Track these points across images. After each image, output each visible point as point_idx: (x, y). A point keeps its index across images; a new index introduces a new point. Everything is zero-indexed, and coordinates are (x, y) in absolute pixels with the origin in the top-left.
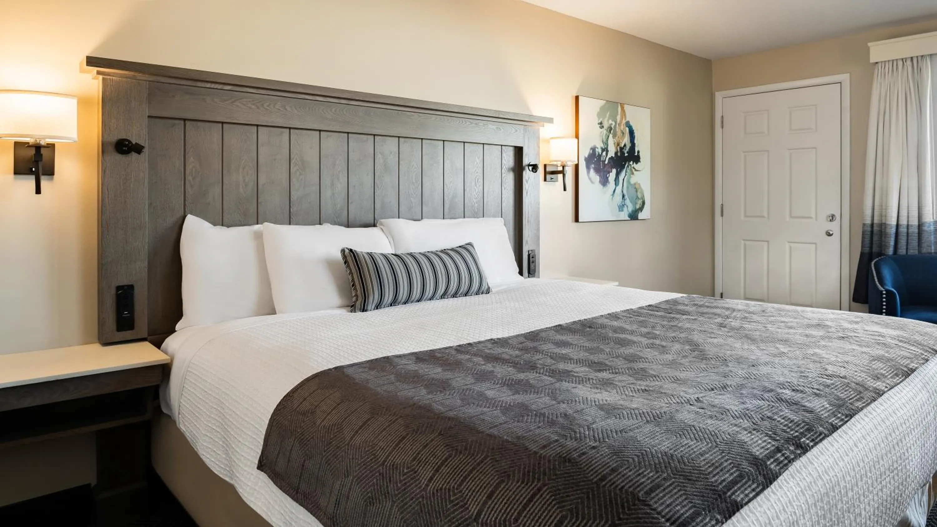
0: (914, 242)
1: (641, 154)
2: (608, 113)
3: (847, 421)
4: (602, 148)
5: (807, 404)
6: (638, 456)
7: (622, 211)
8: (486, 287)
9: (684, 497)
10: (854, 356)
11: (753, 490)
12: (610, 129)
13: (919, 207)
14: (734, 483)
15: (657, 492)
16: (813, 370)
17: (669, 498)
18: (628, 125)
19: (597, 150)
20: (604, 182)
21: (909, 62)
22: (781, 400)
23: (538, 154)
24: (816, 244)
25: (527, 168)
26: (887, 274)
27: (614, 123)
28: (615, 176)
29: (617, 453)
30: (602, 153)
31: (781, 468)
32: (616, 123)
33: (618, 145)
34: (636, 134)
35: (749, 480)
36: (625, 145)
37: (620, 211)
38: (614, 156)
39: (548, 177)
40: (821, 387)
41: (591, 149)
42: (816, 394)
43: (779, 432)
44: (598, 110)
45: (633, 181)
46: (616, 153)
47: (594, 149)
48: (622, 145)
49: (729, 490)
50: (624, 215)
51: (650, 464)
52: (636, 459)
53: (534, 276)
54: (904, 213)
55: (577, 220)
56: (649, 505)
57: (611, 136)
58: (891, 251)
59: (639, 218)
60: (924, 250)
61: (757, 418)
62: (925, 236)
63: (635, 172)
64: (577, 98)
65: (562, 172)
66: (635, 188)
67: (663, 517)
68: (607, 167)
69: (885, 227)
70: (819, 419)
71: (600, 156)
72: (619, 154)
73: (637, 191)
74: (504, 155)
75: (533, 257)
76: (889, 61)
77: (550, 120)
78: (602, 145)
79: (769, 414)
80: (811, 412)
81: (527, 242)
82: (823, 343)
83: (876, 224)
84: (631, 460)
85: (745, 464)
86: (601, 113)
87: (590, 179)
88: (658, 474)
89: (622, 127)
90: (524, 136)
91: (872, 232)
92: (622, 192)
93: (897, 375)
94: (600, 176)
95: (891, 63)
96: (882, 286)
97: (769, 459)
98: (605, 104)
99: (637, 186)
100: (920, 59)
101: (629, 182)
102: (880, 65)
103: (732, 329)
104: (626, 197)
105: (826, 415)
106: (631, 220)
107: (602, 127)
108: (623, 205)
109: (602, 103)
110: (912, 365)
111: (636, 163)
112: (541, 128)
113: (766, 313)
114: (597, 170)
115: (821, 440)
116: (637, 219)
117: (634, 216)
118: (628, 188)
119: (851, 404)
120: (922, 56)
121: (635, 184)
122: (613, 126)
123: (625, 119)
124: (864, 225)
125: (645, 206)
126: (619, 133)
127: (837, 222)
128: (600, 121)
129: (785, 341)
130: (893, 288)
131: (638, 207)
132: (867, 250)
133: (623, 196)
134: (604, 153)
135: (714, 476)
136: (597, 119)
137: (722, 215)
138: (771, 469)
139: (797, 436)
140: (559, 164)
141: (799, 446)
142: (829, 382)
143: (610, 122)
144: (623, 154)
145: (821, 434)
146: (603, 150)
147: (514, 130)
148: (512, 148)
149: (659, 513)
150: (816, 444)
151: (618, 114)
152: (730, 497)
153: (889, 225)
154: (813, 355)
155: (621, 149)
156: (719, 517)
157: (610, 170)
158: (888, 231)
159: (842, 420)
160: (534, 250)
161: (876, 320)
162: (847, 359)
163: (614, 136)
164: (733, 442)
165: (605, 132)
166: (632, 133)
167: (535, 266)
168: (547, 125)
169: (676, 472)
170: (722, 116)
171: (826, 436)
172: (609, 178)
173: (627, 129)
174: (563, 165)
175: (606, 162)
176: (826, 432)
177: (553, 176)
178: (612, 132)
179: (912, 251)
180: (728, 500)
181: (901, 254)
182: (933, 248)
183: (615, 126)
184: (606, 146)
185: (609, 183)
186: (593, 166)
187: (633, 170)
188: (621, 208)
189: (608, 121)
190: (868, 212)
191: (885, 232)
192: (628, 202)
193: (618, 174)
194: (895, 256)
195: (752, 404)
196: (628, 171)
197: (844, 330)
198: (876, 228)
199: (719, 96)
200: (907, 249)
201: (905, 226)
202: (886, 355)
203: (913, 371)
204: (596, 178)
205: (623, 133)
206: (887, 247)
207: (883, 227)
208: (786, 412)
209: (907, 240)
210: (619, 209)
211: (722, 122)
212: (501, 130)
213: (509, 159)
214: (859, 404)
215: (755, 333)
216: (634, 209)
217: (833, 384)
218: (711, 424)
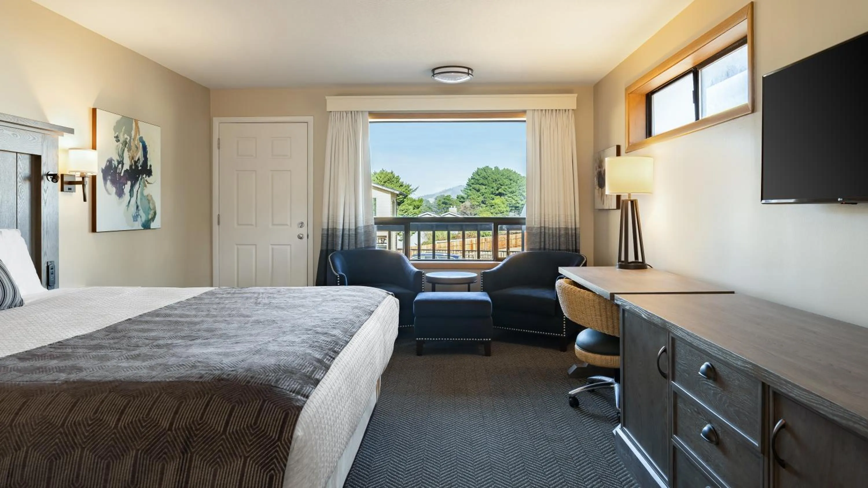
0: (353, 241)
1: (152, 169)
2: (124, 128)
3: (351, 338)
4: (118, 161)
5: (331, 333)
6: (261, 369)
7: (137, 221)
8: (20, 299)
9: (293, 381)
10: (344, 308)
11: (322, 373)
12: (125, 143)
13: (355, 216)
14: (313, 371)
15: (280, 381)
16: (327, 317)
17: (287, 382)
18: (141, 140)
19: (113, 162)
20: (120, 193)
21: (350, 114)
22: (317, 333)
23: (57, 164)
24: (290, 245)
25: (45, 177)
26: (338, 263)
27: (129, 138)
28: (129, 188)
29: (249, 370)
30: (118, 166)
31: (331, 362)
32: (131, 137)
33: (133, 158)
34: (149, 149)
35: (319, 369)
36: (139, 159)
37: (134, 221)
38: (129, 169)
39: (66, 187)
40: (334, 324)
41: (108, 161)
42: (333, 328)
43: (324, 347)
44: (115, 124)
45: (146, 193)
46: (131, 166)
47: (110, 161)
48: (136, 159)
49: (312, 374)
50: (138, 225)
51: (270, 371)
52: (261, 370)
53: (54, 288)
54: (347, 221)
55: (94, 229)
56: (279, 388)
57: (126, 149)
58: (339, 248)
59: (152, 227)
60: (359, 246)
61: (311, 342)
62: (359, 236)
63: (147, 185)
64: (94, 111)
65: (82, 183)
66: (148, 199)
67: (288, 391)
68: (123, 179)
69: (336, 231)
70: (339, 339)
71: (116, 168)
72: (133, 167)
73: (149, 203)
74: (19, 162)
75: (52, 269)
76: (338, 111)
77: (71, 131)
78: (118, 158)
79: (316, 340)
80: (335, 336)
81: (45, 254)
82: (324, 304)
83: (331, 228)
84: (259, 371)
85: (315, 363)
86: (117, 127)
87: (107, 190)
88: (276, 374)
89: (136, 142)
90: (42, 145)
91: (328, 234)
92: (137, 203)
93: (366, 314)
94: (116, 188)
95: (339, 113)
96: (336, 273)
97: (324, 359)
98: (121, 118)
99: (150, 198)
100: (356, 113)
101: (142, 194)
102: (333, 112)
103: (265, 304)
104: (140, 208)
105: (341, 336)
106: (144, 229)
107: (118, 141)
108: (137, 216)
109: (119, 117)
110: (372, 309)
111: (149, 177)
112: (60, 138)
113: (281, 292)
114: (114, 182)
115: (343, 348)
116: (150, 228)
117: (146, 226)
118: (141, 199)
119: (350, 330)
120: (357, 111)
121: (148, 196)
122: (128, 141)
123: (139, 135)
124: (323, 229)
125: (157, 216)
126: (133, 148)
127: (305, 229)
128: (116, 135)
129: (303, 306)
130: (343, 272)
131: (150, 217)
132: (325, 248)
133: (137, 207)
134: (120, 166)
135: (303, 370)
136: (113, 132)
137: (219, 224)
138: (326, 363)
139: (332, 348)
140: (78, 174)
141: (335, 352)
142: (337, 321)
143: (126, 136)
144: (137, 167)
145: (342, 346)
146: (119, 163)
147: (32, 138)
148: (28, 156)
149: (285, 390)
150: (341, 350)
151: (132, 129)
152: (314, 377)
153: (339, 229)
154: (322, 310)
155: (136, 162)
156: (312, 386)
157: (125, 181)
158: (338, 233)
159: (349, 338)
160: (53, 262)
161: (347, 289)
162: (341, 310)
163: (129, 150)
164: (305, 354)
165: (121, 145)
166: (145, 148)
167: (54, 278)
168: (66, 135)
169: (285, 371)
170: (219, 139)
171: (345, 346)
172: (125, 190)
173: (141, 144)
174: (82, 175)
175: (122, 175)
176: (344, 344)
177: (70, 186)
178: (127, 145)
179: (352, 247)
180: (313, 379)
181: (345, 249)
182: (363, 244)
183: (130, 140)
184: (121, 159)
185: (125, 194)
186: (110, 177)
187: (146, 183)
188: (135, 218)
189: (124, 135)
190: (325, 220)
191: (336, 234)
192: (141, 212)
193: (132, 186)
194: (342, 251)
195: (305, 337)
196: (142, 183)
197: (333, 296)
198: (330, 232)
199: (216, 121)
200: (349, 246)
201: (348, 230)
202: (359, 305)
203: (373, 312)
204: (113, 190)
205: (137, 148)
206: (336, 244)
207: (335, 231)
208: (323, 338)
209: (349, 239)
210: (134, 219)
211: (219, 144)
212: (17, 136)
213: (25, 167)
214: (354, 330)
215: (281, 305)
216: (147, 219)
217: (339, 322)
218: (290, 349)
